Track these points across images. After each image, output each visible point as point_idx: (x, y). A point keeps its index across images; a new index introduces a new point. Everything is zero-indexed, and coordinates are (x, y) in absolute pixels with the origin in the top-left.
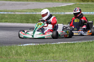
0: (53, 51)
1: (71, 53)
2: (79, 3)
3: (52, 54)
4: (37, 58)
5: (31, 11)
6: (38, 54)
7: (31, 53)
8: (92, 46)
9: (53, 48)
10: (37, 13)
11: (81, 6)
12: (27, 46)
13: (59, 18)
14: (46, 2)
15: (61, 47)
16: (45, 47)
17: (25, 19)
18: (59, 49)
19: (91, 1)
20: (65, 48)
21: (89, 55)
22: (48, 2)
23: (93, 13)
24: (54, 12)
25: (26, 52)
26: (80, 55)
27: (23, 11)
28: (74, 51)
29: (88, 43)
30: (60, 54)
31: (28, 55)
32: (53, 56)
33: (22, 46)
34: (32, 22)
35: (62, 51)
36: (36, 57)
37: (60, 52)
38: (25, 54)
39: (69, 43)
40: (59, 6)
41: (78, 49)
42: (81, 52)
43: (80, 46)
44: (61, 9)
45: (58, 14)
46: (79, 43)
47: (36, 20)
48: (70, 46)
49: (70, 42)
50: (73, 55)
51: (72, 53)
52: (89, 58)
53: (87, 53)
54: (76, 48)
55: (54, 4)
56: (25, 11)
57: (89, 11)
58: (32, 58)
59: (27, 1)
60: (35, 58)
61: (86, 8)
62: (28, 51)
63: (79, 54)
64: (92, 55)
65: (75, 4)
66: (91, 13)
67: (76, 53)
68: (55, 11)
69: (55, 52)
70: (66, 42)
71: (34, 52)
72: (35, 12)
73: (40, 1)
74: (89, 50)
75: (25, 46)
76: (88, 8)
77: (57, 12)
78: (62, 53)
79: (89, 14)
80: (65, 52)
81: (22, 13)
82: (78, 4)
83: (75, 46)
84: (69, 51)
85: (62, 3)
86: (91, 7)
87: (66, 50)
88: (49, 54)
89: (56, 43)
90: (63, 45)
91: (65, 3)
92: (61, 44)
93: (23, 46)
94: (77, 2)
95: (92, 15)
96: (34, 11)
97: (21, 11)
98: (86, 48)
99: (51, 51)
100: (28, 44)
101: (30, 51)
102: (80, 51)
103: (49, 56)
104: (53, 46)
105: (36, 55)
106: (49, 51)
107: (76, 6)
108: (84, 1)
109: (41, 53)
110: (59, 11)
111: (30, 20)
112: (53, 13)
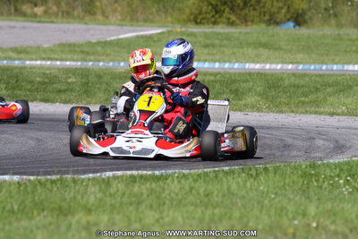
0: (87, 203)
1: (151, 213)
2: (184, 30)
3: (81, 215)
5: (3, 55)
6: (30, 214)
7: (4, 208)
9: (89, 193)
10: (28, 62)
13: (107, 84)
14: (62, 23)
15: (118, 190)
16: (55, 188)
18: (111, 196)
20: (131, 191)
21: (221, 220)
22: (68, 23)
24: (91, 61)
26: (188, 218)
28: (164, 203)
29: (216, 177)
30: (115, 216)
32: (88, 223)
35: (122, 203)
37: (113, 207)
39: (146, 175)
40: (108, 39)
41: (180, 197)
42: (191, 208)
44: (116, 49)
45: (106, 69)
46: (184, 176)
47: (21, 90)
48: (148, 185)
49: (150, 173)
50: (163, 218)
51: (158, 211)
53: (214, 214)
54: (172, 194)
55: (91, 32)
60: (18, 229)
61: (206, 46)
63: (183, 217)
64: (230, 218)
65: (168, 32)
67: (171, 212)
68: (92, 58)
69: (93, 208)
70: (135, 173)
71: (16, 207)
72: (20, 59)
73: (38, 19)
76: (214, 46)
77: (99, 61)
78: (118, 213)
80: (131, 208)
82: (177, 33)
83: (166, 186)
84: (147, 203)
85: (119, 28)
86: (225, 42)
87: (134, 199)
88: (73, 215)
89: (99, 174)
90: (122, 181)
91: (131, 28)
92: (115, 177)
96: (13, 54)
98: (207, 196)
99: (81, 201)
104: (87, 185)
105: (24, 216)
106: (72, 204)
108: (199, 21)
109: (43, 210)
110: (107, 55)
111: (2, 86)
112: (85, 63)
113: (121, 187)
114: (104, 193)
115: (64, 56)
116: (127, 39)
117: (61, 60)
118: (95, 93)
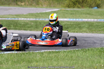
0: (37, 59)
1: (55, 62)
2: (65, 9)
3: (35, 63)
4: (19, 67)
5: (12, 17)
6: (20, 63)
7: (12, 61)
8: (78, 55)
9: (37, 56)
10: (20, 19)
11: (66, 12)
12: (8, 54)
13: (42, 25)
14: (29, 7)
15: (45, 56)
16: (27, 55)
17: (6, 25)
18: (43, 57)
19: (76, 7)
20: (49, 56)
21: (75, 64)
22: (31, 7)
23: (79, 20)
24: (38, 18)
25: (7, 60)
26: (66, 64)
27: (5, 16)
28: (59, 59)
29: (74, 52)
30: (45, 63)
31: (10, 63)
32: (37, 65)
33: (2, 54)
34: (14, 29)
35: (47, 59)
36: (18, 65)
37: (44, 60)
38: (6, 62)
40: (43, 12)
41: (64, 57)
42: (67, 61)
43: (65, 54)
44: (45, 15)
45: (42, 21)
46: (65, 51)
47: (17, 27)
48: (54, 54)
49: (55, 50)
50: (58, 64)
51: (57, 62)
52: (76, 67)
53: (73, 62)
54: (61, 57)
55: (38, 10)
56: (6, 16)
57: (75, 17)
58: (13, 66)
59: (8, 6)
60: (17, 67)
61: (71, 14)
62: (10, 59)
63: (64, 63)
64: (78, 64)
65: (60, 10)
66: (77, 20)
67: (61, 62)
68: (38, 17)
69: (38, 61)
70: (50, 51)
71: (16, 60)
72: (17, 18)
73: (23, 6)
74: (75, 58)
75: (6, 54)
76: (73, 14)
77: (40, 18)
78: (46, 62)
79: (75, 20)
80: (49, 61)
81: (3, 19)
82: (63, 10)
83: (59, 55)
84: (54, 59)
85: (46, 9)
86: (77, 13)
87: (50, 58)
88: (32, 63)
89: (40, 51)
90: (47, 53)
91: (50, 9)
92: (45, 52)
93: (4, 54)
94: (61, 7)
95: (78, 22)
96: (15, 17)
97: (1, 16)
98: (71, 57)
99: (35, 59)
100: (9, 52)
101: (12, 59)
102: (65, 60)
103: (33, 65)
104: (36, 54)
105: (18, 63)
106: (32, 60)
107: (61, 12)
108: (69, 7)
109: (24, 61)
110: (43, 17)
111: (12, 26)
112: (36, 19)
113: (46, 55)
114: (41, 56)
115: (30, 17)
116: (48, 12)
117: (29, 18)
118: (39, 28)
